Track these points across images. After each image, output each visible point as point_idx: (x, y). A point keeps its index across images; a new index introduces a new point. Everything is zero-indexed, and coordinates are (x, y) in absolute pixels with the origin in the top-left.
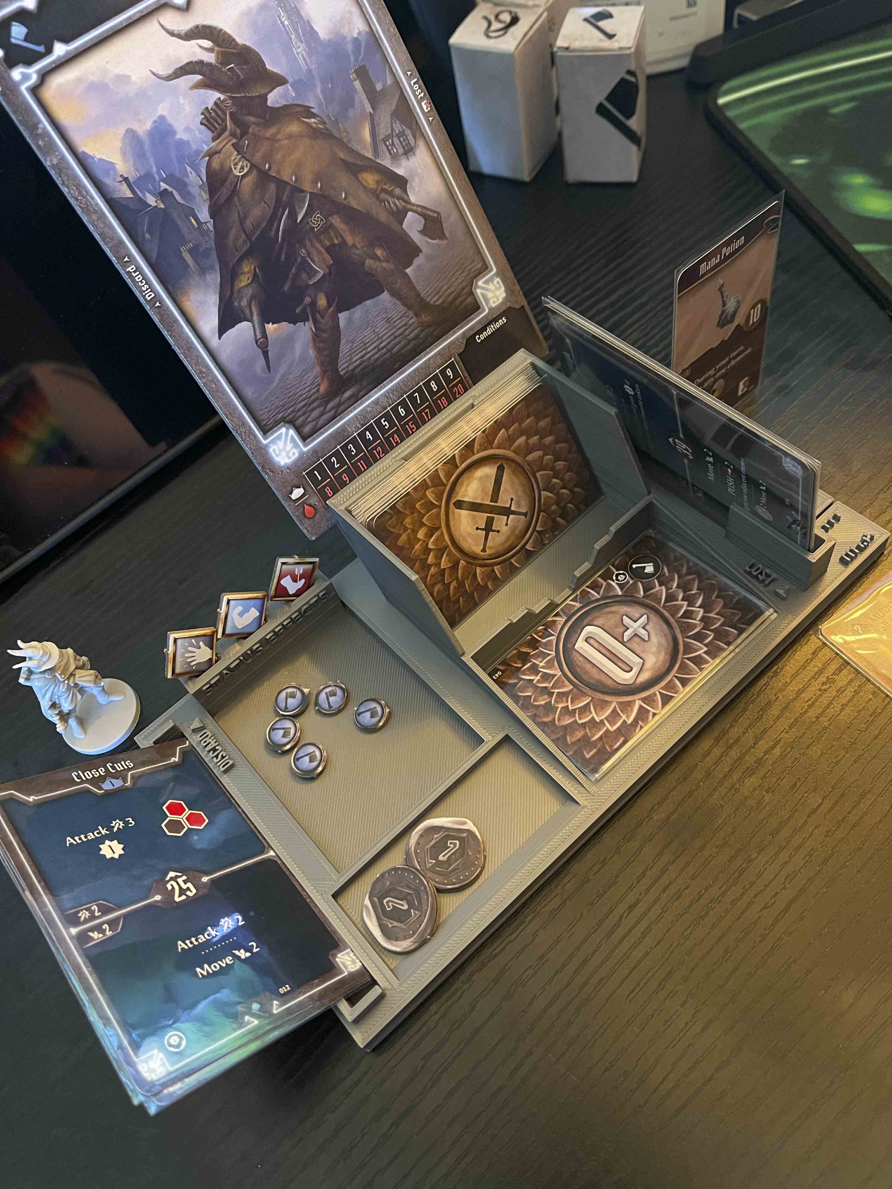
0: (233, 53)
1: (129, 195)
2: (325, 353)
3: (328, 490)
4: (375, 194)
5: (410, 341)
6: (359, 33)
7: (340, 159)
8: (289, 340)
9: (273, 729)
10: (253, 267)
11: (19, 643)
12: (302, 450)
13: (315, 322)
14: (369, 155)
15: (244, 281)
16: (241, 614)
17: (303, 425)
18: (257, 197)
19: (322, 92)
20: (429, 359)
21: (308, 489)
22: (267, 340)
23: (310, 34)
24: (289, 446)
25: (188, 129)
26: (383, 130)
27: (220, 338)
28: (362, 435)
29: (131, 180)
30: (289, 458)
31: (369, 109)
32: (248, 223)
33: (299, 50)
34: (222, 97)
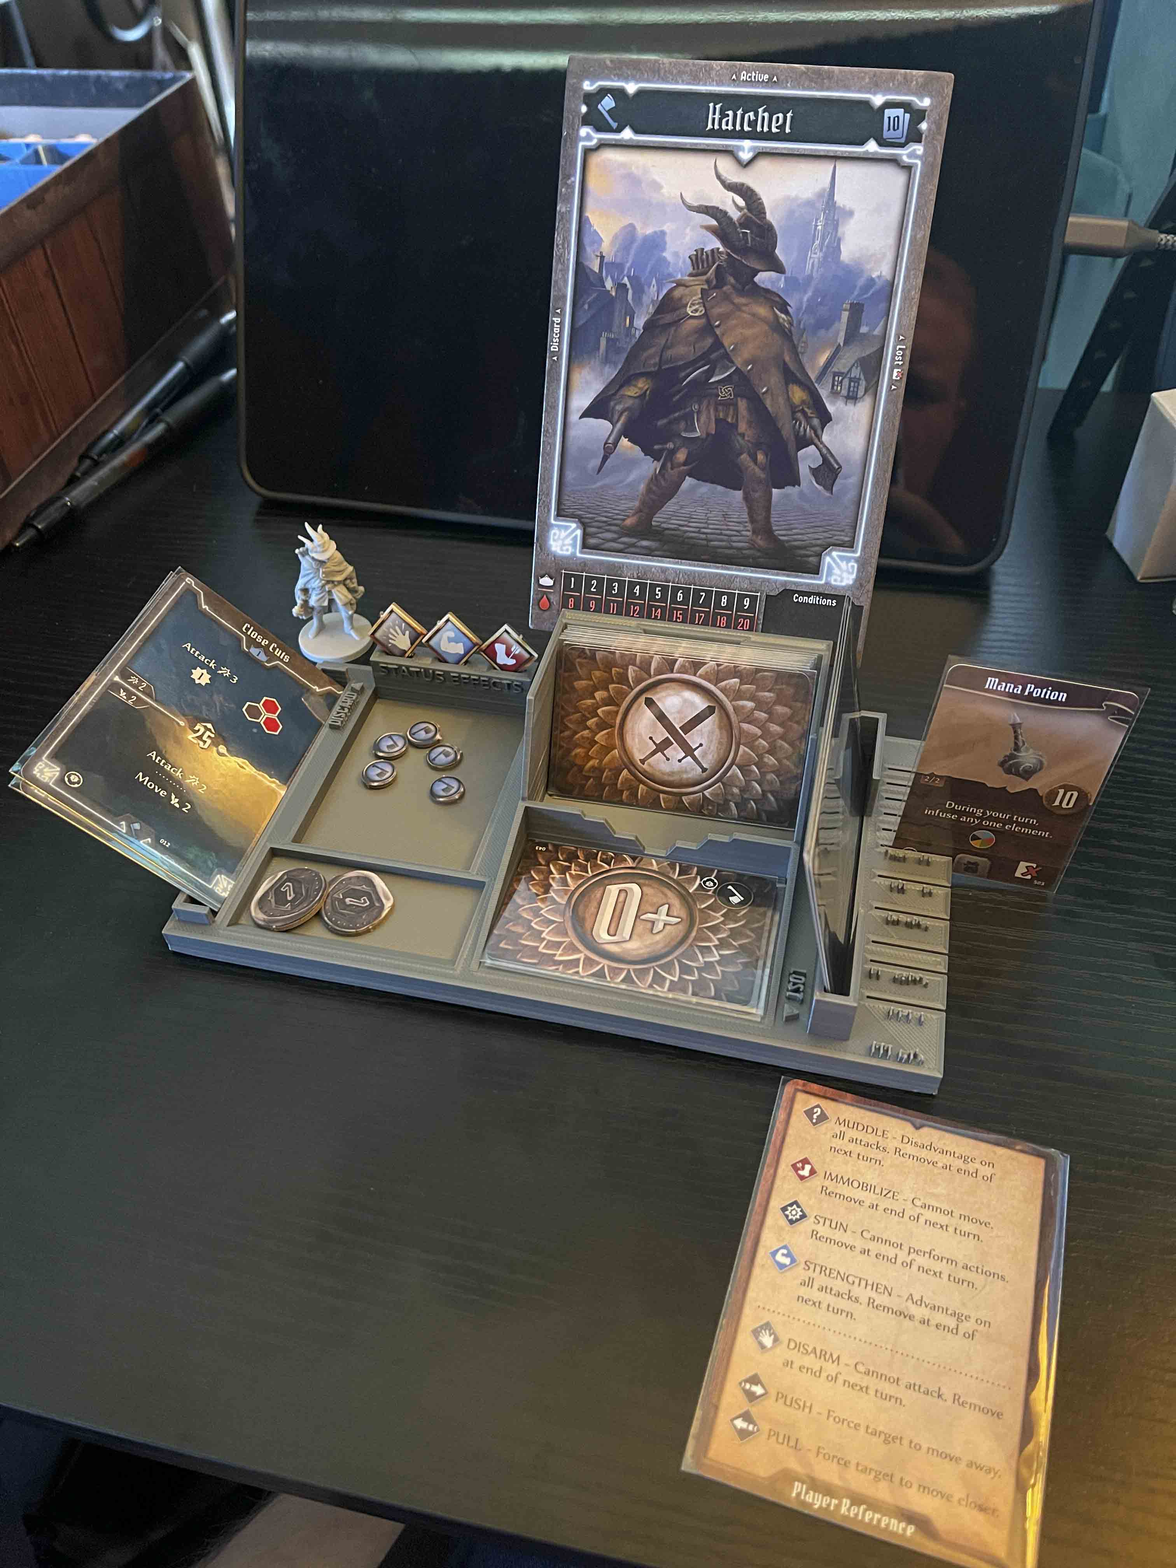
0: (755, 223)
1: (596, 269)
2: (653, 496)
3: (571, 602)
4: (793, 409)
5: (732, 548)
6: (879, 277)
7: (784, 361)
8: (632, 463)
9: (390, 737)
10: (647, 387)
11: (320, 527)
12: (575, 553)
13: (663, 467)
14: (813, 377)
15: (632, 391)
16: (450, 640)
17: (593, 535)
18: (692, 339)
19: (808, 301)
20: (737, 576)
21: (557, 586)
22: (615, 448)
23: (834, 249)
24: (569, 541)
25: (676, 254)
26: (841, 365)
27: (581, 418)
28: (632, 585)
29: (605, 261)
30: (562, 550)
31: (841, 341)
32: (669, 353)
33: (813, 256)
34: (722, 249)
